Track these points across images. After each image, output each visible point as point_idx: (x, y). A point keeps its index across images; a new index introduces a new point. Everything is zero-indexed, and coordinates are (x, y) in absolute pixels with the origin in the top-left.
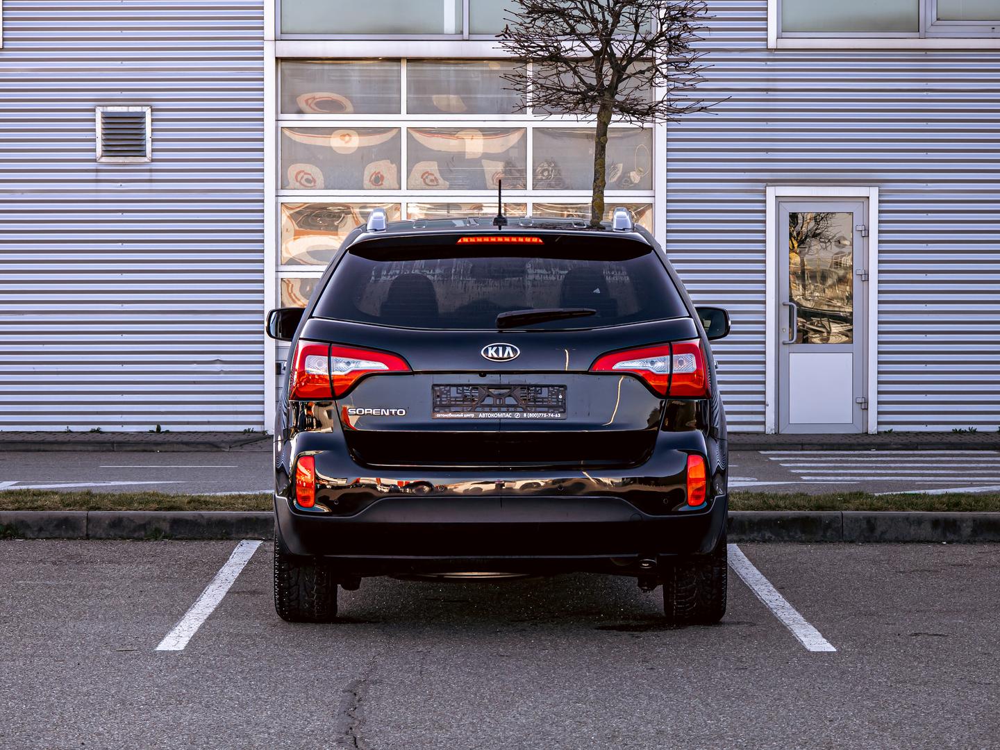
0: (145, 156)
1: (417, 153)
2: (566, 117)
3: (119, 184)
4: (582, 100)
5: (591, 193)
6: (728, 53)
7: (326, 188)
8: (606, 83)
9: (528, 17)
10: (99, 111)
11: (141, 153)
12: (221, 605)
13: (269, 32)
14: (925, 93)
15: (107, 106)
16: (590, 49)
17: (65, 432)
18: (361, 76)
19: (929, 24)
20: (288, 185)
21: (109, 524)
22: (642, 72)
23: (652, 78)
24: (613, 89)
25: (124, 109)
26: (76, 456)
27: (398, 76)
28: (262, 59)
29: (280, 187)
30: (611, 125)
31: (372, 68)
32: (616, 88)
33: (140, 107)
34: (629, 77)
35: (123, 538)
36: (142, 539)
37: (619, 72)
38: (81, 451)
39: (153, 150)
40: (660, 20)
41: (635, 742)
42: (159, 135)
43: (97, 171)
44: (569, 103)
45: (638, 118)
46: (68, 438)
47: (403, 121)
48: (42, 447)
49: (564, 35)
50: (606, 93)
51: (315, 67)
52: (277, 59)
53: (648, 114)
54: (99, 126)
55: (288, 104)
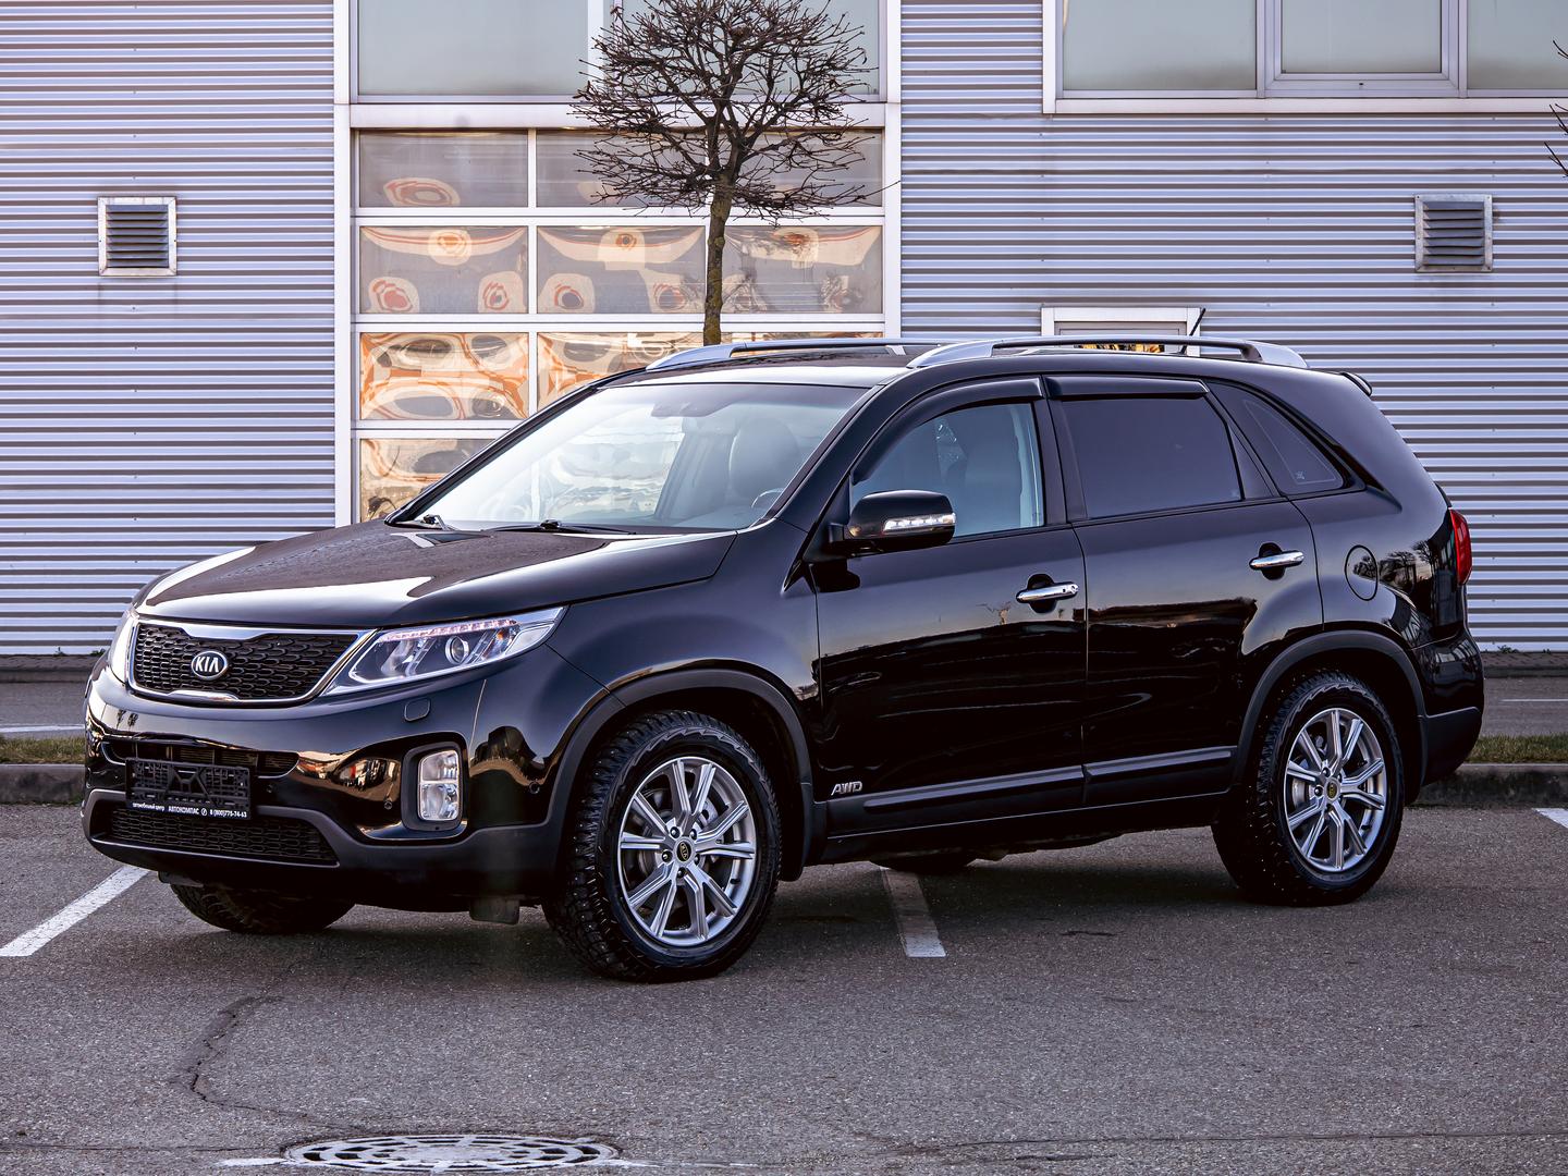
0: (168, 267)
1: (551, 263)
2: (668, 210)
3: (132, 306)
4: (688, 187)
5: (702, 317)
6: (987, 121)
7: (423, 312)
8: (723, 163)
9: (614, 70)
10: (103, 203)
11: (162, 262)
12: (124, 894)
13: (341, 92)
14: (1265, 176)
15: (114, 197)
16: (700, 114)
17: (55, 656)
18: (471, 155)
19: (1270, 78)
20: (369, 308)
21: (19, 782)
22: (774, 147)
23: (790, 157)
24: (733, 170)
25: (137, 201)
26: (61, 689)
27: (524, 155)
28: (331, 130)
29: (358, 310)
30: (729, 222)
31: (488, 143)
32: (738, 169)
33: (160, 199)
34: (756, 153)
35: (38, 802)
36: (65, 804)
37: (740, 146)
38: (72, 682)
39: (179, 259)
40: (799, 73)
41: (586, 1082)
42: (187, 238)
43: (100, 288)
44: (674, 191)
45: (770, 212)
46: (58, 663)
47: (532, 216)
48: (17, 677)
49: (658, 95)
50: (722, 177)
51: (407, 142)
52: (353, 130)
53: (782, 206)
54: (102, 225)
55: (368, 192)
